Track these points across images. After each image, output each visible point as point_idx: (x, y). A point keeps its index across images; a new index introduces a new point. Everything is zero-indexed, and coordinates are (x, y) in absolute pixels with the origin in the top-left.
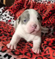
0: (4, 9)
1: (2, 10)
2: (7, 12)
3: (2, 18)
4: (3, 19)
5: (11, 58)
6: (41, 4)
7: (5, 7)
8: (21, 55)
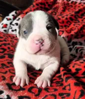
0: (15, 15)
1: (13, 15)
2: (19, 19)
3: (11, 28)
4: (13, 31)
5: (2, 94)
6: (78, 3)
7: (17, 12)
8: (22, 91)
